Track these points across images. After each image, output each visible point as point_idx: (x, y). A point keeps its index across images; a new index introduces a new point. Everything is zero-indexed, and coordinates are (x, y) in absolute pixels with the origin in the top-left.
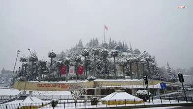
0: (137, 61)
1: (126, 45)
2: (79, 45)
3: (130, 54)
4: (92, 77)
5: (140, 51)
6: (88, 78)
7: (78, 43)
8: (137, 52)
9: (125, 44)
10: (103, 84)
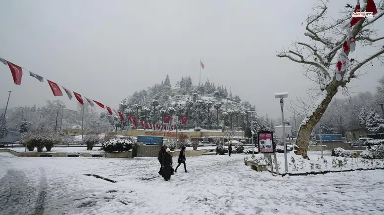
0: (237, 114)
1: (226, 90)
2: (165, 83)
3: (229, 101)
4: (199, 128)
5: (240, 98)
6: (196, 128)
7: (164, 80)
8: (238, 100)
9: (224, 89)
10: (209, 134)
